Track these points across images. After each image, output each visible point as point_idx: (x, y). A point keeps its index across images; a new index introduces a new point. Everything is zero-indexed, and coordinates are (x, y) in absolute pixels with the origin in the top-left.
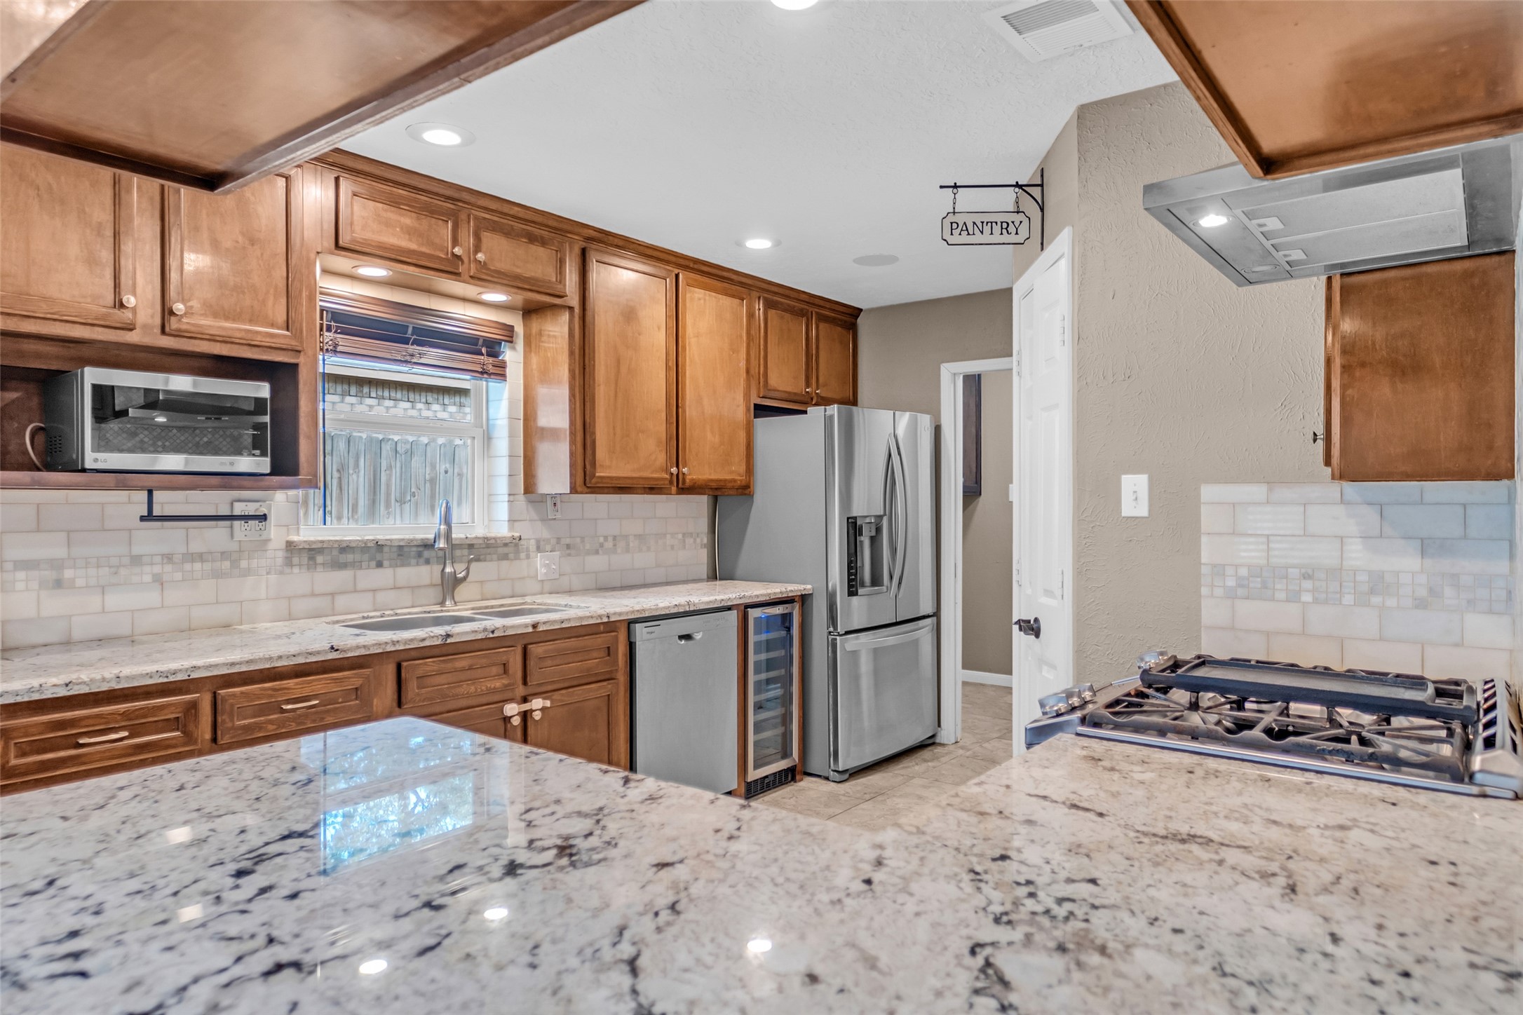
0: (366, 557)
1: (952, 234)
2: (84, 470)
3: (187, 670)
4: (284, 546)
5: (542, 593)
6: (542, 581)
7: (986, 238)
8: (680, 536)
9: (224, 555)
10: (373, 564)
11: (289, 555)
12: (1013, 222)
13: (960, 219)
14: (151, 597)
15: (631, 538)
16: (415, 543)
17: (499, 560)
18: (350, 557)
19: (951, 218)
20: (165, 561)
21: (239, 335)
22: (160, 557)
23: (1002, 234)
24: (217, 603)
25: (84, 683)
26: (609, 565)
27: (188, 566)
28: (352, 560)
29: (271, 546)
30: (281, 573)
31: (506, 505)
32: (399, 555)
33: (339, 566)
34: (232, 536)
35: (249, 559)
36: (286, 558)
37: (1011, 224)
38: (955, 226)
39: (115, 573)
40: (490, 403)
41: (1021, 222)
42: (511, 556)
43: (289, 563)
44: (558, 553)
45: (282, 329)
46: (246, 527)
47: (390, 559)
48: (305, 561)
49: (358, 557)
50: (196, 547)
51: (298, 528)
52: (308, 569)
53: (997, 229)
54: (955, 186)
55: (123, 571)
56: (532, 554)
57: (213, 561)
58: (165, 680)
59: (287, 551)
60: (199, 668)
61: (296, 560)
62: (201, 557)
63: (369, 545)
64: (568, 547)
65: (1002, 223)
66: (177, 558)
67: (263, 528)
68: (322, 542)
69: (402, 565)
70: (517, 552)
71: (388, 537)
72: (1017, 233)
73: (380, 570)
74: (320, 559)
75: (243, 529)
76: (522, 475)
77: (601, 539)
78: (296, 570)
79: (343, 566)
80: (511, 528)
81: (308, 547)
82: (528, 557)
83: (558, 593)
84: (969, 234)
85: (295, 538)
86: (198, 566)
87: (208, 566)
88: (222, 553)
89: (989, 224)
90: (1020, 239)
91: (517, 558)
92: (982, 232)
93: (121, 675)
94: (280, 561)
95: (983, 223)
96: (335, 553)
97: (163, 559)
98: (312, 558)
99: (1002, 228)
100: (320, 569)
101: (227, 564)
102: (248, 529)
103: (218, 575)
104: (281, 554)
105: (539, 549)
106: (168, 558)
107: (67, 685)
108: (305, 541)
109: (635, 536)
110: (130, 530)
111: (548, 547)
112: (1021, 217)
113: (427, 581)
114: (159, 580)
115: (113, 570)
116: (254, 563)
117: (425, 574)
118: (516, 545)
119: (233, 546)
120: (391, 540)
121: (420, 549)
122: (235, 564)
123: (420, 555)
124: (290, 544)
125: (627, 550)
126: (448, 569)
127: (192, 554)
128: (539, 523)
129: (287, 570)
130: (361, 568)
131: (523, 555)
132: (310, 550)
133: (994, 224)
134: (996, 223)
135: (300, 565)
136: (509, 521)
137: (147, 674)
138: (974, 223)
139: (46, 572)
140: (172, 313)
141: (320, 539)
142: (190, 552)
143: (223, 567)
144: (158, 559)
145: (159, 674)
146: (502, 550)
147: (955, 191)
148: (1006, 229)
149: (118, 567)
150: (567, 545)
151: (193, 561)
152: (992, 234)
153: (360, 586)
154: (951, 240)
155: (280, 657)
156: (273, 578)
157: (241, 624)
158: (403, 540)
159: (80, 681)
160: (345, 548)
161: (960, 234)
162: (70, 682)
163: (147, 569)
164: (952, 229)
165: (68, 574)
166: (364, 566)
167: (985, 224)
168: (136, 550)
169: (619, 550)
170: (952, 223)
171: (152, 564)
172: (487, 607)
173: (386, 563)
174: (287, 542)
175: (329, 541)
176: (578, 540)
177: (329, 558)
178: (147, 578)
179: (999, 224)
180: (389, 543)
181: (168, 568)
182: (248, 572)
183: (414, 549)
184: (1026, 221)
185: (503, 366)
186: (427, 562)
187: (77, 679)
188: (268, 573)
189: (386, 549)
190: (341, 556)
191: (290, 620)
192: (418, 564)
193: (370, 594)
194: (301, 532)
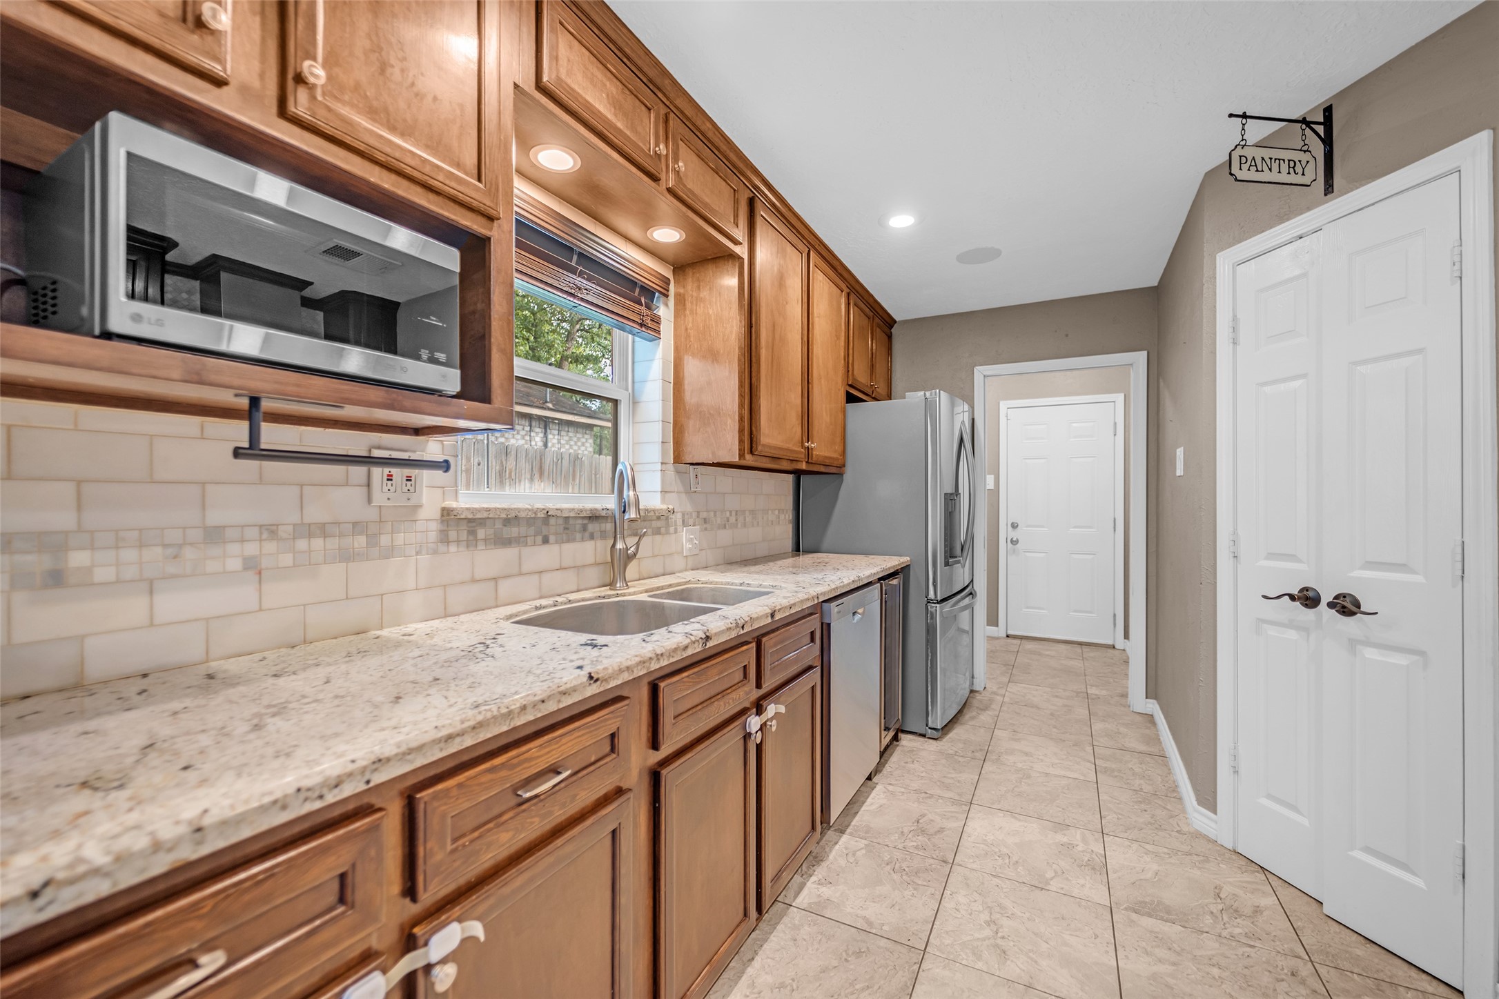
0: (532, 530)
1: (1241, 169)
2: (107, 335)
3: (363, 770)
4: (438, 515)
5: (686, 570)
6: (686, 556)
7: (1274, 176)
8: (777, 512)
9: (358, 527)
10: (539, 539)
11: (445, 528)
12: (1300, 161)
13: (1250, 153)
14: (243, 595)
15: (747, 513)
16: (584, 514)
17: (653, 534)
18: (514, 531)
19: (1239, 151)
20: (265, 536)
21: (412, 163)
22: (256, 529)
23: (1289, 173)
24: (347, 598)
25: (96, 872)
26: (733, 539)
27: (302, 544)
28: (516, 535)
29: (423, 514)
30: (435, 552)
31: (659, 474)
32: (566, 529)
33: (503, 542)
34: (370, 500)
35: (392, 533)
36: (441, 531)
37: (1298, 163)
38: (1243, 160)
39: (175, 557)
40: (636, 364)
41: (1308, 162)
42: (663, 530)
43: (444, 539)
44: (698, 527)
45: (472, 178)
46: (389, 487)
47: (556, 534)
48: (464, 535)
49: (523, 530)
50: (315, 514)
51: (456, 492)
52: (468, 546)
53: (1284, 167)
54: (1244, 116)
55: (189, 553)
56: (679, 528)
57: (341, 535)
58: (318, 805)
59: (442, 522)
60: (388, 760)
61: (453, 535)
62: (323, 530)
63: (539, 515)
64: (705, 521)
65: (1289, 161)
66: (285, 531)
67: (412, 489)
68: (488, 510)
69: (568, 541)
70: (668, 526)
71: (558, 506)
72: (1303, 174)
73: (546, 547)
74: (481, 533)
75: (385, 489)
76: (672, 443)
77: (728, 514)
78: (453, 548)
79: (506, 542)
80: (663, 501)
81: (470, 516)
82: (676, 532)
83: (698, 569)
84: (1257, 171)
85: (454, 505)
86: (318, 543)
87: (333, 543)
88: (355, 524)
89: (1277, 161)
90: (1306, 180)
91: (668, 533)
92: (1270, 170)
93: (207, 821)
94: (433, 536)
95: (1271, 159)
96: (499, 525)
97: (261, 533)
98: (472, 533)
99: (1289, 167)
100: (481, 546)
101: (361, 541)
102: (392, 489)
103: (348, 557)
104: (434, 526)
105: (684, 524)
106: (270, 531)
107: (34, 895)
108: (467, 509)
109: (750, 511)
110: (204, 484)
111: (691, 521)
112: (1307, 157)
113: (591, 560)
114: (253, 566)
115: (170, 551)
116: (400, 539)
117: (589, 551)
118: (667, 519)
119: (370, 514)
120: (561, 510)
121: (586, 521)
122: (373, 540)
123: (584, 528)
124: (446, 513)
125: (745, 525)
126: (619, 545)
127: (310, 525)
128: (684, 496)
129: (442, 548)
130: (526, 545)
131: (672, 530)
132: (470, 521)
133: (1282, 161)
134: (1284, 160)
135: (458, 542)
136: (661, 492)
137: (275, 802)
138: (1263, 159)
139: (29, 558)
140: (300, 79)
141: (485, 506)
142: (306, 520)
143: (356, 545)
144: (252, 533)
145: (303, 795)
146: (656, 524)
147: (1244, 121)
148: (1293, 168)
149: (180, 546)
150: (705, 519)
151: (310, 536)
152: (1279, 172)
153: (525, 568)
154: (1240, 175)
155: (524, 708)
156: (424, 559)
157: (381, 628)
158: (573, 509)
159: (81, 869)
160: (511, 519)
161: (1249, 170)
162: (46, 884)
163: (234, 548)
164: (1241, 164)
165: (78, 559)
166: (529, 543)
167: (1273, 160)
168: (215, 517)
169: (739, 525)
170: (1240, 157)
171: (242, 541)
172: (658, 589)
173: (552, 538)
174: (443, 509)
175: (496, 509)
176: (712, 514)
177: (492, 531)
178: (234, 564)
179: (1287, 162)
180: (559, 514)
181: (270, 547)
182: (389, 553)
183: (579, 521)
184: (1312, 162)
185: (657, 320)
186: (592, 537)
187: (71, 866)
188: (417, 553)
189: (552, 521)
190: (505, 528)
191: (446, 616)
192: (583, 540)
193: (536, 577)
194: (461, 498)
